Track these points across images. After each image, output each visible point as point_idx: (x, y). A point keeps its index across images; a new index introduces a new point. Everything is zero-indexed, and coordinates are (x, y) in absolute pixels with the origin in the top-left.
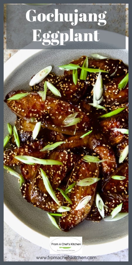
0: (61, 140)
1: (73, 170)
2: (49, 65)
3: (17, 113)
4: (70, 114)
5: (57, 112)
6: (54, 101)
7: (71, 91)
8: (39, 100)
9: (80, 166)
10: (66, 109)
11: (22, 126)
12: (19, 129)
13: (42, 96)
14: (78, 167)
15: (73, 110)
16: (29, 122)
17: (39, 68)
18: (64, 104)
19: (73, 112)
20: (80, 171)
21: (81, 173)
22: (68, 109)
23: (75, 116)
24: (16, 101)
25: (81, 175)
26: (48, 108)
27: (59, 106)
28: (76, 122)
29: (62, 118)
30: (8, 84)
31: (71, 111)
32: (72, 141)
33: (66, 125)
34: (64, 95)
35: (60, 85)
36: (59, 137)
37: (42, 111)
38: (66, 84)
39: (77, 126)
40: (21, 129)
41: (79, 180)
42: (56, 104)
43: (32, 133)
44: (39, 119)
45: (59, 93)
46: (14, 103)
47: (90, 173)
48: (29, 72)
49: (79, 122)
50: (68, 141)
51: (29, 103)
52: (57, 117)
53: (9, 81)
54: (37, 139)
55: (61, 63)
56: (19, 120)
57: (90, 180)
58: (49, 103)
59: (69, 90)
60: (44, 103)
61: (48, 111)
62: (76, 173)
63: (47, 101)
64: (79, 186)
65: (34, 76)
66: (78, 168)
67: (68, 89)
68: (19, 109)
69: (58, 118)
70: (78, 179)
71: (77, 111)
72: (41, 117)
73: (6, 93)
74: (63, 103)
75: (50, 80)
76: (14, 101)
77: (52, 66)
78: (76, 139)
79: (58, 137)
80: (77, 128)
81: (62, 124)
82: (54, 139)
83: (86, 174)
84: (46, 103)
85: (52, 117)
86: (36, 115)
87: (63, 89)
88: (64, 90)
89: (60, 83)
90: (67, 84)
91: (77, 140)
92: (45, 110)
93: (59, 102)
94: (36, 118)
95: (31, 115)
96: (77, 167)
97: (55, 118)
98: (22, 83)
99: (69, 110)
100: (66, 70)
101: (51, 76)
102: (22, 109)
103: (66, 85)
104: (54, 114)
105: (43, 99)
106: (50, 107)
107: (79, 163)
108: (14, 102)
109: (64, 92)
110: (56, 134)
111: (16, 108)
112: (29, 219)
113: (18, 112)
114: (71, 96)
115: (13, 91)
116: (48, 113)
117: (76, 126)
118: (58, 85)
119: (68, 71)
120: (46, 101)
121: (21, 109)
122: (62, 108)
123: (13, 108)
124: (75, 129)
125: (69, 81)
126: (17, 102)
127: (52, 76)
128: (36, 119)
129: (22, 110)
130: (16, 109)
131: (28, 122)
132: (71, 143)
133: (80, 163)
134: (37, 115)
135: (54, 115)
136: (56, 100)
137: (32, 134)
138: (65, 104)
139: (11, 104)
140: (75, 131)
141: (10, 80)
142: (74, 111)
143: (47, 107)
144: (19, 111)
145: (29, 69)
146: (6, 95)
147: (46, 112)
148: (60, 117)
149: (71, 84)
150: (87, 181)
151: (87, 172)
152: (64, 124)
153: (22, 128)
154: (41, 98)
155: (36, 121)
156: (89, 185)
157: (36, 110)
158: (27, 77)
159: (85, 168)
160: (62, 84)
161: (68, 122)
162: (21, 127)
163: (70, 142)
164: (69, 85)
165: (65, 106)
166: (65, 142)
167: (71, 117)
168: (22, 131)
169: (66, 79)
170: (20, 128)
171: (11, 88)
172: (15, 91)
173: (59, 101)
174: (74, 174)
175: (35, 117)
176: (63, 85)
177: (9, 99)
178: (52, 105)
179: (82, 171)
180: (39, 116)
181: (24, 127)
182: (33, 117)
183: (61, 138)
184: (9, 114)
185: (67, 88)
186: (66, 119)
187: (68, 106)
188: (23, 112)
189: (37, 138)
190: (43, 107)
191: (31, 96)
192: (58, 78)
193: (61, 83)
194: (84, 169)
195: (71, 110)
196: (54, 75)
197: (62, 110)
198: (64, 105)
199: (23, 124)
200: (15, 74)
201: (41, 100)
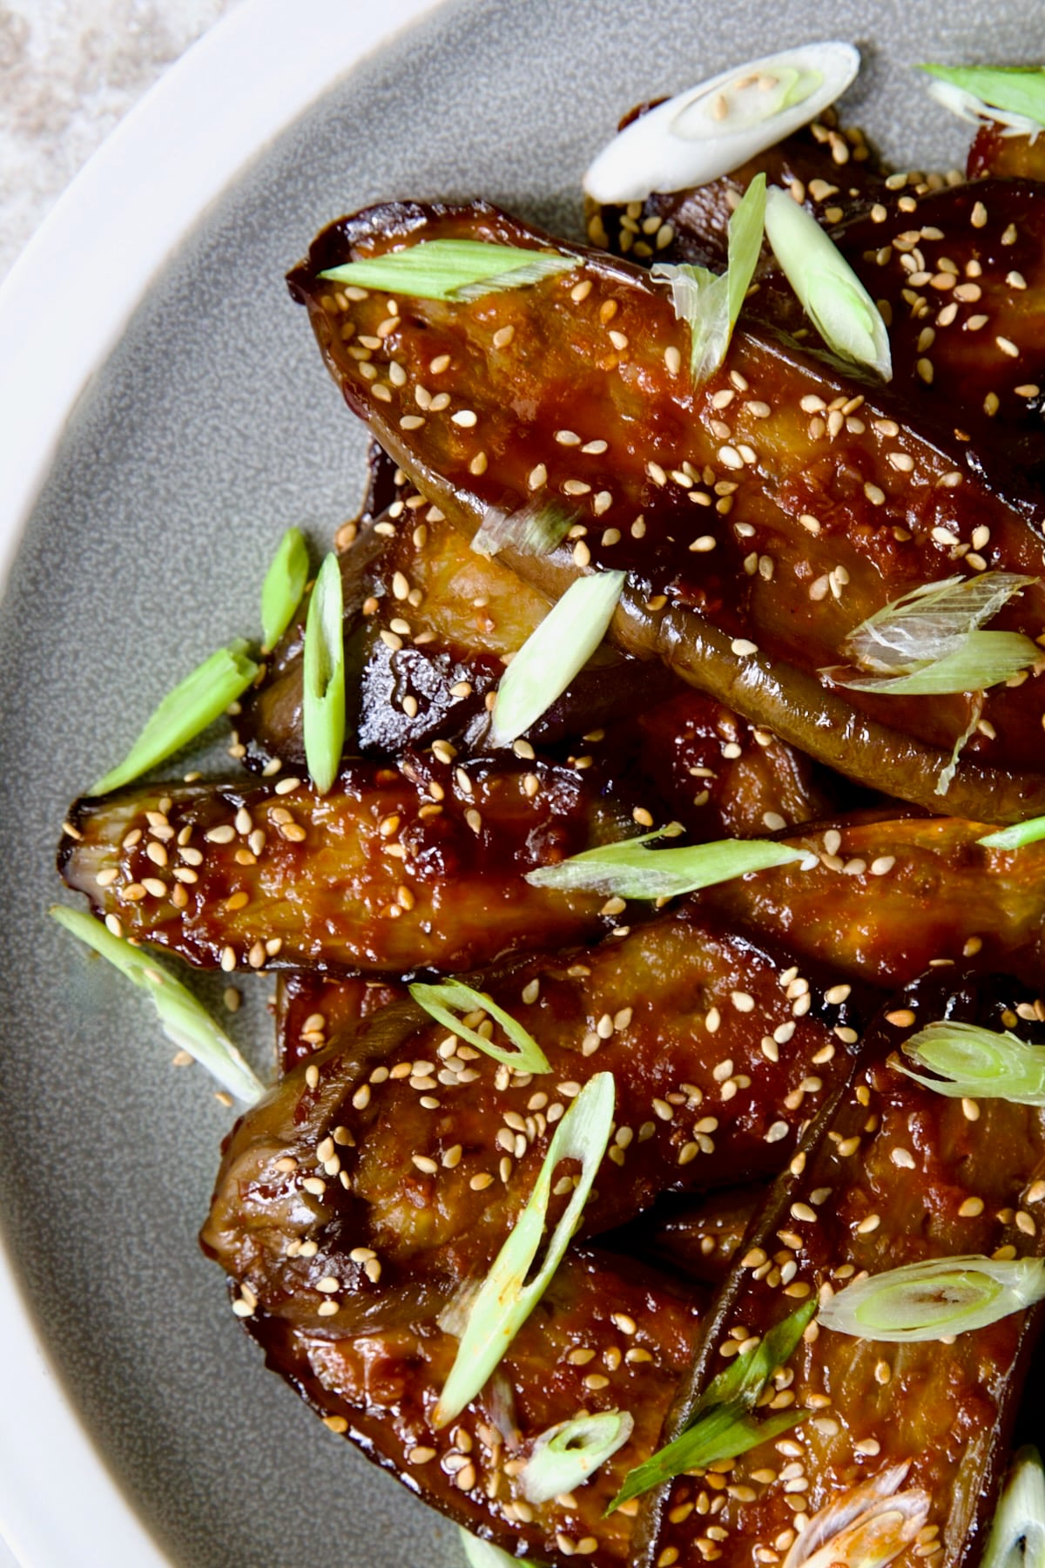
0: (772, 821)
1: (797, 1167)
2: (834, 37)
3: (394, 426)
4: (941, 575)
5: (810, 524)
6: (811, 404)
7: (1007, 347)
8: (654, 350)
9: (869, 1127)
10: (912, 519)
11: (412, 584)
12: (370, 606)
13: (690, 317)
14: (846, 1136)
15: (981, 536)
16: (495, 548)
17: (722, 38)
18: (900, 450)
19: (978, 562)
20: (863, 1185)
21: (873, 1205)
22: (927, 518)
23: (986, 612)
24: (410, 313)
25: (871, 1224)
26: (730, 458)
27: (850, 462)
28: (977, 670)
29: (845, 589)
30: (366, 114)
31: (959, 550)
32: (880, 867)
33: (869, 674)
34: (926, 368)
35: (906, 260)
36: (758, 785)
37: (657, 474)
38: (961, 267)
39: (984, 716)
40: (388, 607)
41: (844, 1272)
42: (825, 437)
43: (499, 669)
44: (609, 537)
45: (873, 336)
46: (385, 328)
47: (971, 1208)
48: (611, 48)
49: (1016, 681)
50: (844, 855)
51: (540, 354)
52: (802, 570)
53: (386, 86)
54: (524, 752)
55: (959, 42)
56: (395, 509)
57: (962, 1280)
58: (756, 409)
59: (986, 334)
60: (700, 403)
61: (725, 488)
62: (816, 1197)
63: (739, 382)
64: (847, 1339)
65: (654, 105)
66: (846, 1148)
67: (975, 323)
68: (421, 396)
69: (810, 581)
70: (838, 1262)
71: (1012, 567)
72: (638, 530)
73: (322, 208)
74: (891, 445)
75: (805, 183)
76: (392, 307)
77: (862, 48)
78: (924, 854)
79: (749, 788)
80: (977, 736)
81: (833, 658)
82: (701, 798)
83: (927, 1219)
84: (721, 400)
85: (750, 562)
86: (588, 499)
87: (924, 311)
88: (931, 320)
89: (908, 239)
90: (974, 269)
91: (936, 861)
92: (698, 468)
93: (855, 427)
94: (580, 522)
95: (537, 477)
96: (832, 1136)
97: (775, 574)
98: (517, 152)
99: (943, 536)
100: (1000, 126)
101: (827, 148)
102: (461, 400)
103: (962, 279)
104: (775, 538)
105: (698, 351)
106: (750, 457)
107: (862, 1095)
108: (389, 316)
109: (927, 335)
110: (732, 751)
111: (396, 375)
112: (247, 1550)
113: (409, 423)
114: (991, 403)
115: (407, 204)
116: (722, 506)
117: (976, 713)
118: (881, 257)
119: (1025, 138)
120: (720, 381)
121: (442, 401)
122: (875, 496)
123: (368, 371)
124: (960, 744)
125: (1008, 238)
126: (421, 325)
127: (840, 154)
128: (580, 531)
129: (450, 411)
130: (395, 392)
131: (484, 544)
132: (870, 877)
133: (873, 1094)
134: (602, 501)
135: (775, 543)
136: (828, 398)
137: (492, 687)
138: (913, 455)
139: (349, 328)
140: (956, 759)
141: (398, 78)
142: (985, 552)
143: (724, 443)
144: (418, 412)
145: (623, 22)
146: (322, 225)
147: (698, 487)
148: (836, 580)
149: (1014, 280)
150: (929, 1286)
151: (933, 1200)
152: (853, 660)
153: (405, 603)
154: (677, 332)
155: (581, 555)
156: (948, 1340)
157: (596, 448)
158: (580, 101)
159: (917, 1156)
160: (931, 252)
161: (905, 652)
162: (400, 587)
163: (855, 868)
164: (992, 277)
165: (904, 477)
166: (809, 861)
167: (947, 606)
168: (400, 627)
169: (979, 216)
170: (381, 591)
171: (389, 168)
172: (426, 209)
173: (854, 414)
174: (799, 1212)
175: (579, 510)
176: (931, 268)
177: (340, 273)
178: (779, 440)
179: (883, 1182)
180: (620, 516)
181: (425, 595)
182: (553, 502)
183: (772, 800)
184: (304, 430)
185: (965, 310)
186: (889, 611)
187: (944, 489)
188: (464, 431)
189: (533, 736)
190: (674, 437)
191: (579, 293)
192: (894, 182)
193: (922, 245)
194: (902, 1159)
195: (965, 536)
196: (861, 154)
197: (872, 517)
198: (901, 462)
199: (420, 568)
200: (473, 28)
201: (671, 358)
